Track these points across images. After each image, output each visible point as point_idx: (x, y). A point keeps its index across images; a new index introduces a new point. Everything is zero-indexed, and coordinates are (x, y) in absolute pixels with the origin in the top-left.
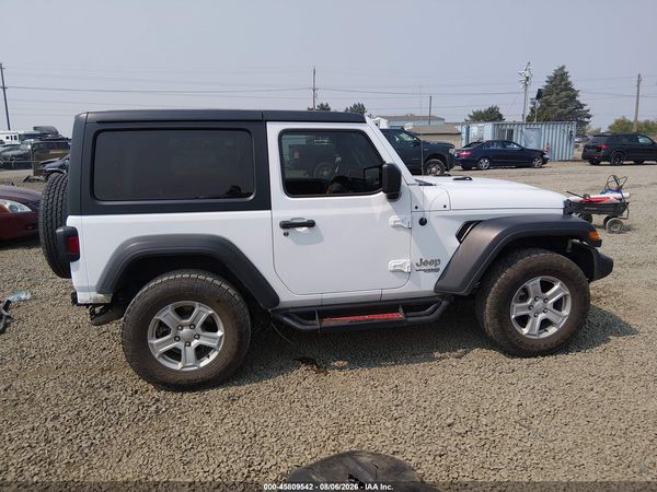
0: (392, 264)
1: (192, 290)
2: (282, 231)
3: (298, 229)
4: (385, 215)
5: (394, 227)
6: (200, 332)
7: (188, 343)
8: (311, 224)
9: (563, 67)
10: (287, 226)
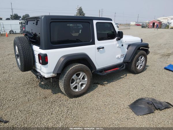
0: (117, 57)
1: (81, 68)
2: (97, 50)
3: (101, 49)
4: (116, 44)
5: (118, 47)
6: (82, 80)
7: (79, 84)
8: (103, 48)
9: (81, 7)
10: (99, 49)
